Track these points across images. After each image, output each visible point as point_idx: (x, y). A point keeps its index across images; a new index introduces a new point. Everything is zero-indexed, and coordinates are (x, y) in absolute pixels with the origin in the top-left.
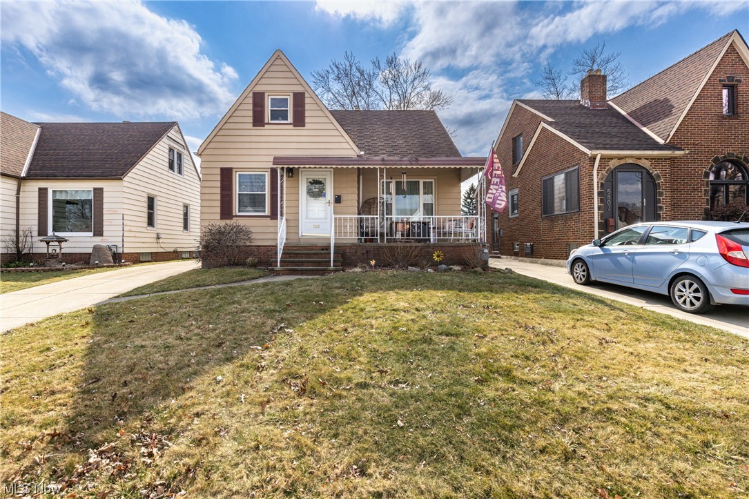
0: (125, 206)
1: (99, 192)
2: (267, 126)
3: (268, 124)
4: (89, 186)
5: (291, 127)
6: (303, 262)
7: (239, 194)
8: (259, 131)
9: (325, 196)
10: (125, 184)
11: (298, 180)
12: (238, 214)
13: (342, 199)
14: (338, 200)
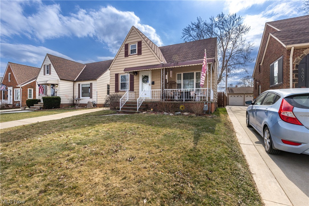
0: (97, 88)
1: (91, 84)
2: (129, 57)
3: (130, 55)
4: (89, 82)
5: (137, 55)
6: (130, 109)
7: (121, 83)
8: (127, 59)
9: (148, 82)
10: (97, 81)
11: (139, 76)
12: (121, 90)
13: (155, 83)
14: (153, 83)
